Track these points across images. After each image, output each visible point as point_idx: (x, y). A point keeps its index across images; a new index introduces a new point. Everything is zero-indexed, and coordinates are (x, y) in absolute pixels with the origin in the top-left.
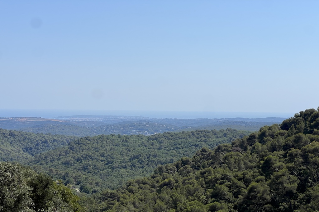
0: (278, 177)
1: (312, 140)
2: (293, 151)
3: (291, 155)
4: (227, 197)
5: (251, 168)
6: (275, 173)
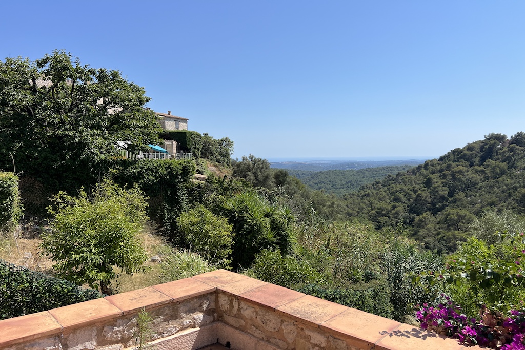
0: (435, 188)
1: (458, 166)
2: (446, 172)
3: (444, 174)
4: (403, 200)
5: (419, 184)
6: (434, 186)
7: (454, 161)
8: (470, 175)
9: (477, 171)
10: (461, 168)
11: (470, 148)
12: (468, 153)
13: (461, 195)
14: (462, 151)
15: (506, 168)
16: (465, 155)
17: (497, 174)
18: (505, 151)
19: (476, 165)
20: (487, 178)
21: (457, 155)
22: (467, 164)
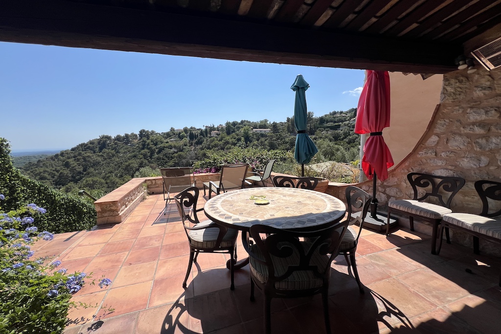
0: (73, 167)
1: (86, 153)
2: (79, 157)
3: (78, 159)
4: (48, 178)
5: (59, 166)
6: (71, 166)
7: (83, 151)
8: (95, 158)
9: (98, 156)
10: (89, 154)
11: (91, 142)
12: (91, 145)
13: (92, 170)
14: (87, 145)
15: (115, 153)
16: (89, 147)
17: (110, 156)
18: (112, 145)
19: (97, 152)
20: (105, 159)
21: (84, 147)
22: (92, 152)
